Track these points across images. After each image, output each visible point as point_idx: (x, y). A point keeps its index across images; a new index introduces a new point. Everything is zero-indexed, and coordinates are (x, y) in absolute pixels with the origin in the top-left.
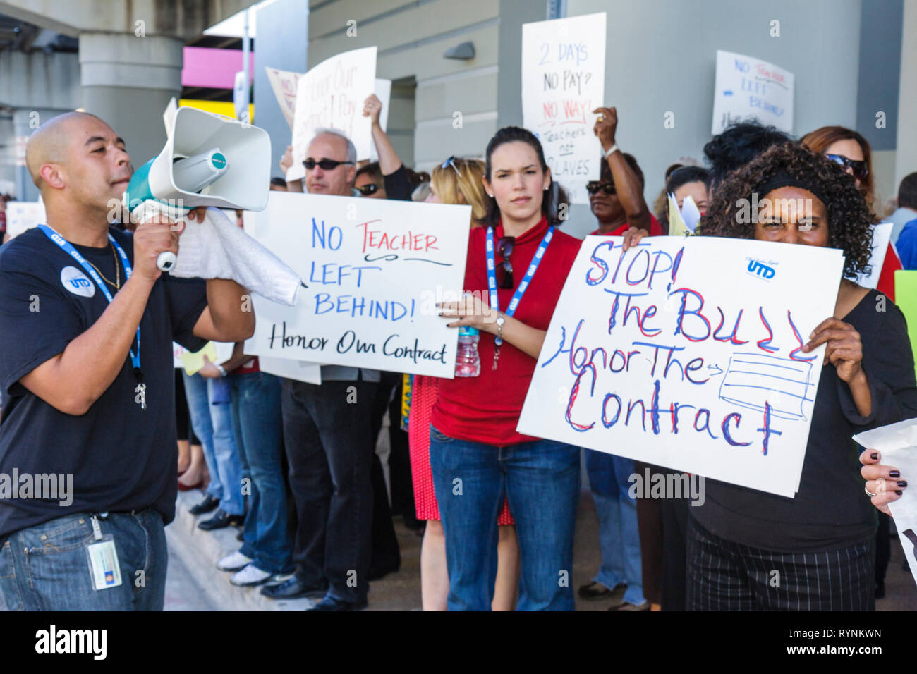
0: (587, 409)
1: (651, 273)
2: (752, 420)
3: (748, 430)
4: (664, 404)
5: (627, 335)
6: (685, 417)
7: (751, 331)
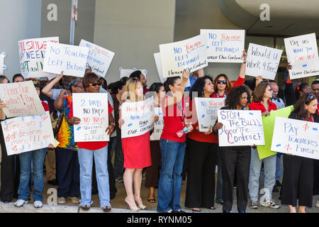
0: (232, 140)
1: (235, 116)
2: (257, 135)
3: (257, 137)
4: (244, 136)
5: (234, 127)
6: (248, 137)
7: (253, 123)
